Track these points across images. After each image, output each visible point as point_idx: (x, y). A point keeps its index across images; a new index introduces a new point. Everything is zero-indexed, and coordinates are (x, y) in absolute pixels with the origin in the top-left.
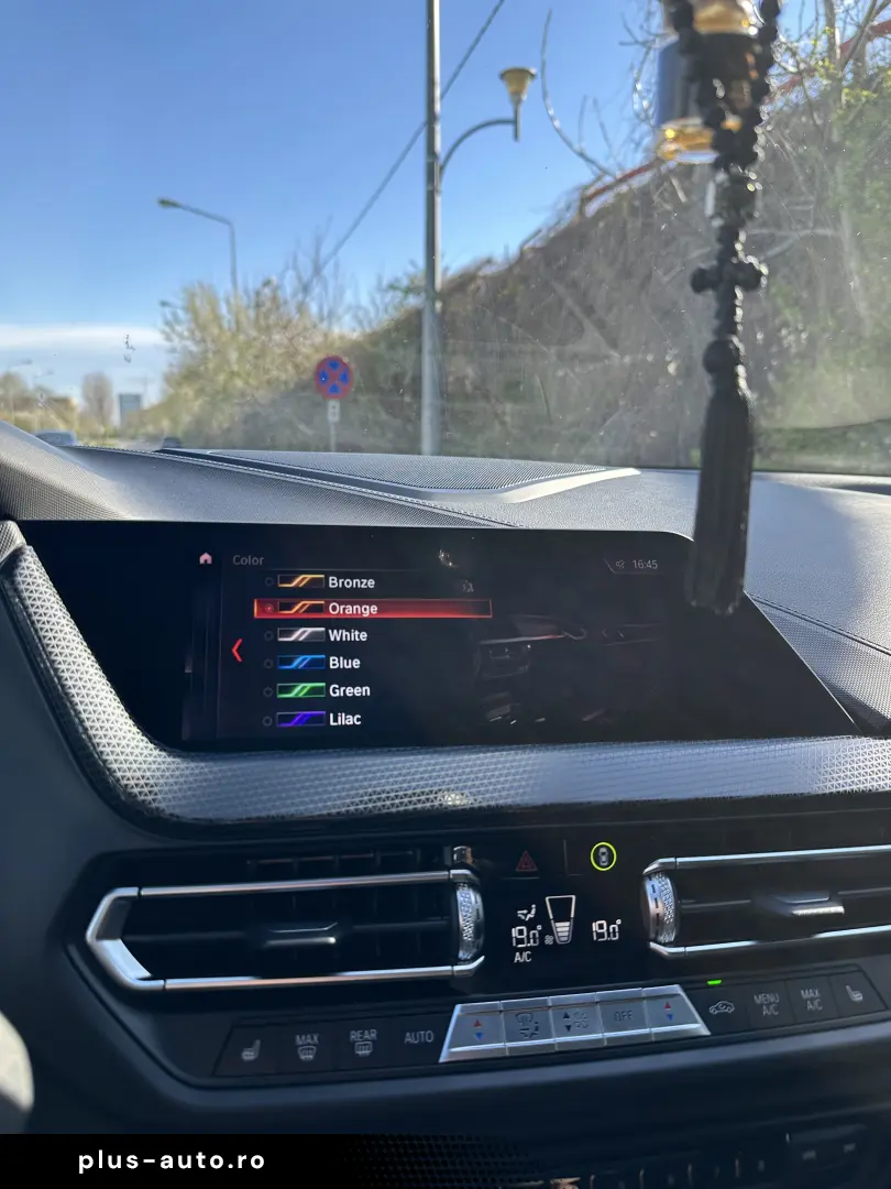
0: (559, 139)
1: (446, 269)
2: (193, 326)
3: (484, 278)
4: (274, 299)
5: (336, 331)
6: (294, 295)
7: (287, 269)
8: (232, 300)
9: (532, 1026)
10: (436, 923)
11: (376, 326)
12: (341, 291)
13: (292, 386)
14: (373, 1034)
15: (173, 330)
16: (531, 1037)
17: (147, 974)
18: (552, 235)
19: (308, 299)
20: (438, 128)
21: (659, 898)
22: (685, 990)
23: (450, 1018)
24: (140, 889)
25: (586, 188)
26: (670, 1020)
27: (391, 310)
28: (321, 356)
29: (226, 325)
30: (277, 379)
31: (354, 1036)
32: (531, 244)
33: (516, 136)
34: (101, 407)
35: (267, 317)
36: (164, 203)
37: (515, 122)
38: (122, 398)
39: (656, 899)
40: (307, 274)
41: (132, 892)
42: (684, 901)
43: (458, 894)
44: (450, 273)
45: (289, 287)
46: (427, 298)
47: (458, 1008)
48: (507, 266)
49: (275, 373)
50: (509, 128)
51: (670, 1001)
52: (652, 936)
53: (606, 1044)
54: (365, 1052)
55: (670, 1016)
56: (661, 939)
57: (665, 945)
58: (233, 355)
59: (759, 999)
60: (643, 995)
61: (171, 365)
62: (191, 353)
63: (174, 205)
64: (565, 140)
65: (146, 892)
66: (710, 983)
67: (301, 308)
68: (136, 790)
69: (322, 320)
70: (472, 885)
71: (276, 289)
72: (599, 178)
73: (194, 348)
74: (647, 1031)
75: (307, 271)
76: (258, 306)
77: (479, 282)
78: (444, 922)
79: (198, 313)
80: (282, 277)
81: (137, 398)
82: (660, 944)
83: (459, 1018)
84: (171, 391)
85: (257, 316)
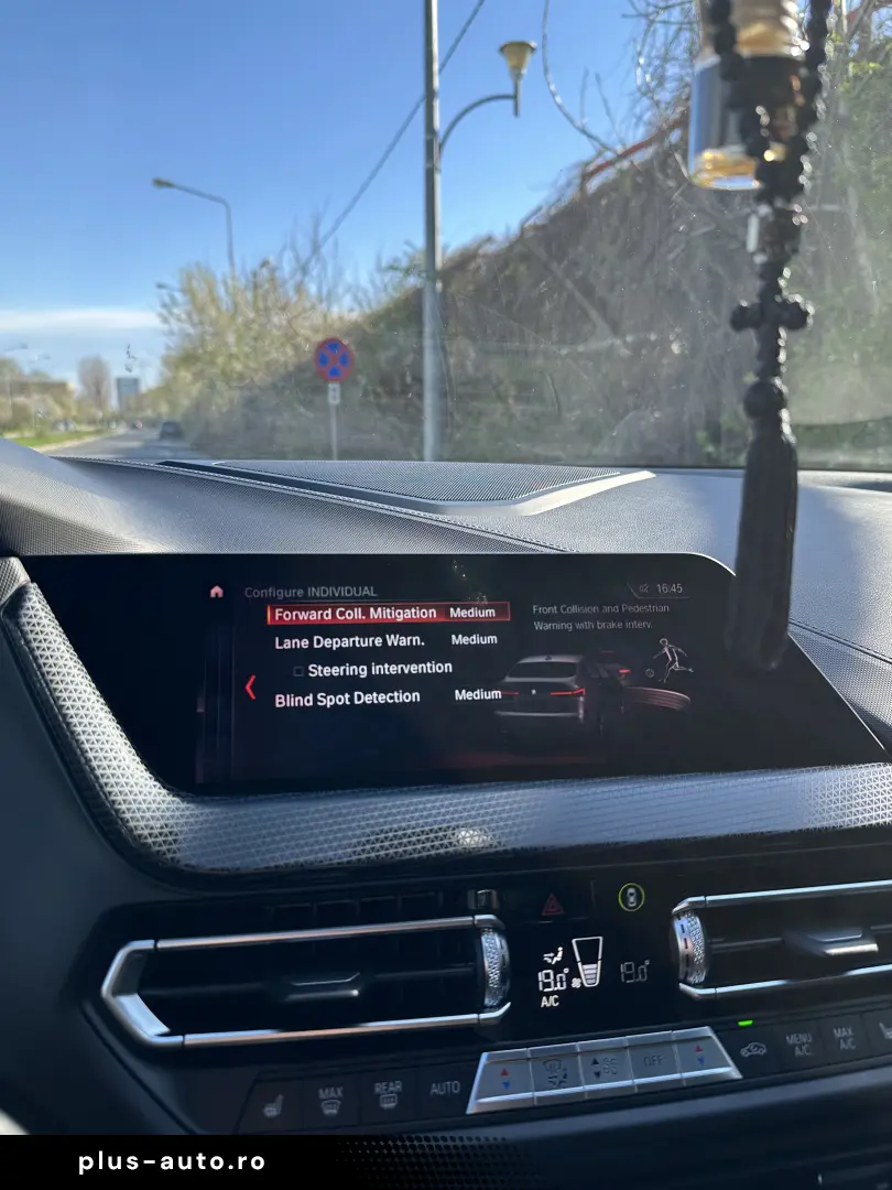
0: (561, 115)
1: (445, 248)
2: (189, 307)
3: (485, 256)
4: (272, 280)
5: (335, 311)
6: (293, 275)
7: (284, 249)
8: (230, 282)
9: (560, 1073)
10: (460, 970)
11: (375, 307)
12: (339, 272)
13: (291, 368)
14: (397, 1086)
15: (171, 313)
16: (559, 1087)
17: (164, 1029)
18: (553, 212)
19: (307, 279)
20: (437, 104)
21: (689, 936)
22: (716, 1032)
23: (477, 1067)
24: (156, 941)
25: (587, 164)
26: (702, 1064)
27: (390, 289)
28: (320, 338)
29: (224, 308)
30: (277, 361)
31: (379, 1088)
32: (531, 222)
33: (516, 112)
34: (98, 392)
35: (265, 299)
36: (159, 183)
37: (515, 97)
38: (119, 381)
39: (685, 940)
40: (305, 253)
41: (148, 944)
42: (714, 940)
43: (483, 939)
44: (450, 252)
45: (287, 266)
46: (428, 277)
47: (484, 1056)
48: (507, 244)
49: (274, 355)
50: (510, 103)
51: (701, 1044)
52: (681, 977)
53: (636, 1090)
54: (389, 1105)
55: (701, 1060)
56: (691, 979)
57: (695, 986)
58: (231, 339)
59: (792, 1040)
60: (674, 1038)
61: (168, 348)
62: (188, 335)
63: (169, 185)
64: (566, 115)
65: (163, 944)
66: (742, 1024)
67: (299, 288)
68: (150, 840)
69: (321, 301)
70: (496, 929)
71: (273, 270)
72: (600, 154)
73: (191, 330)
74: (676, 1076)
75: (305, 251)
76: (256, 286)
77: (479, 260)
78: (470, 969)
79: (195, 293)
80: (280, 257)
81: (135, 382)
82: (689, 985)
83: (485, 1066)
84: (169, 374)
85: (255, 297)
